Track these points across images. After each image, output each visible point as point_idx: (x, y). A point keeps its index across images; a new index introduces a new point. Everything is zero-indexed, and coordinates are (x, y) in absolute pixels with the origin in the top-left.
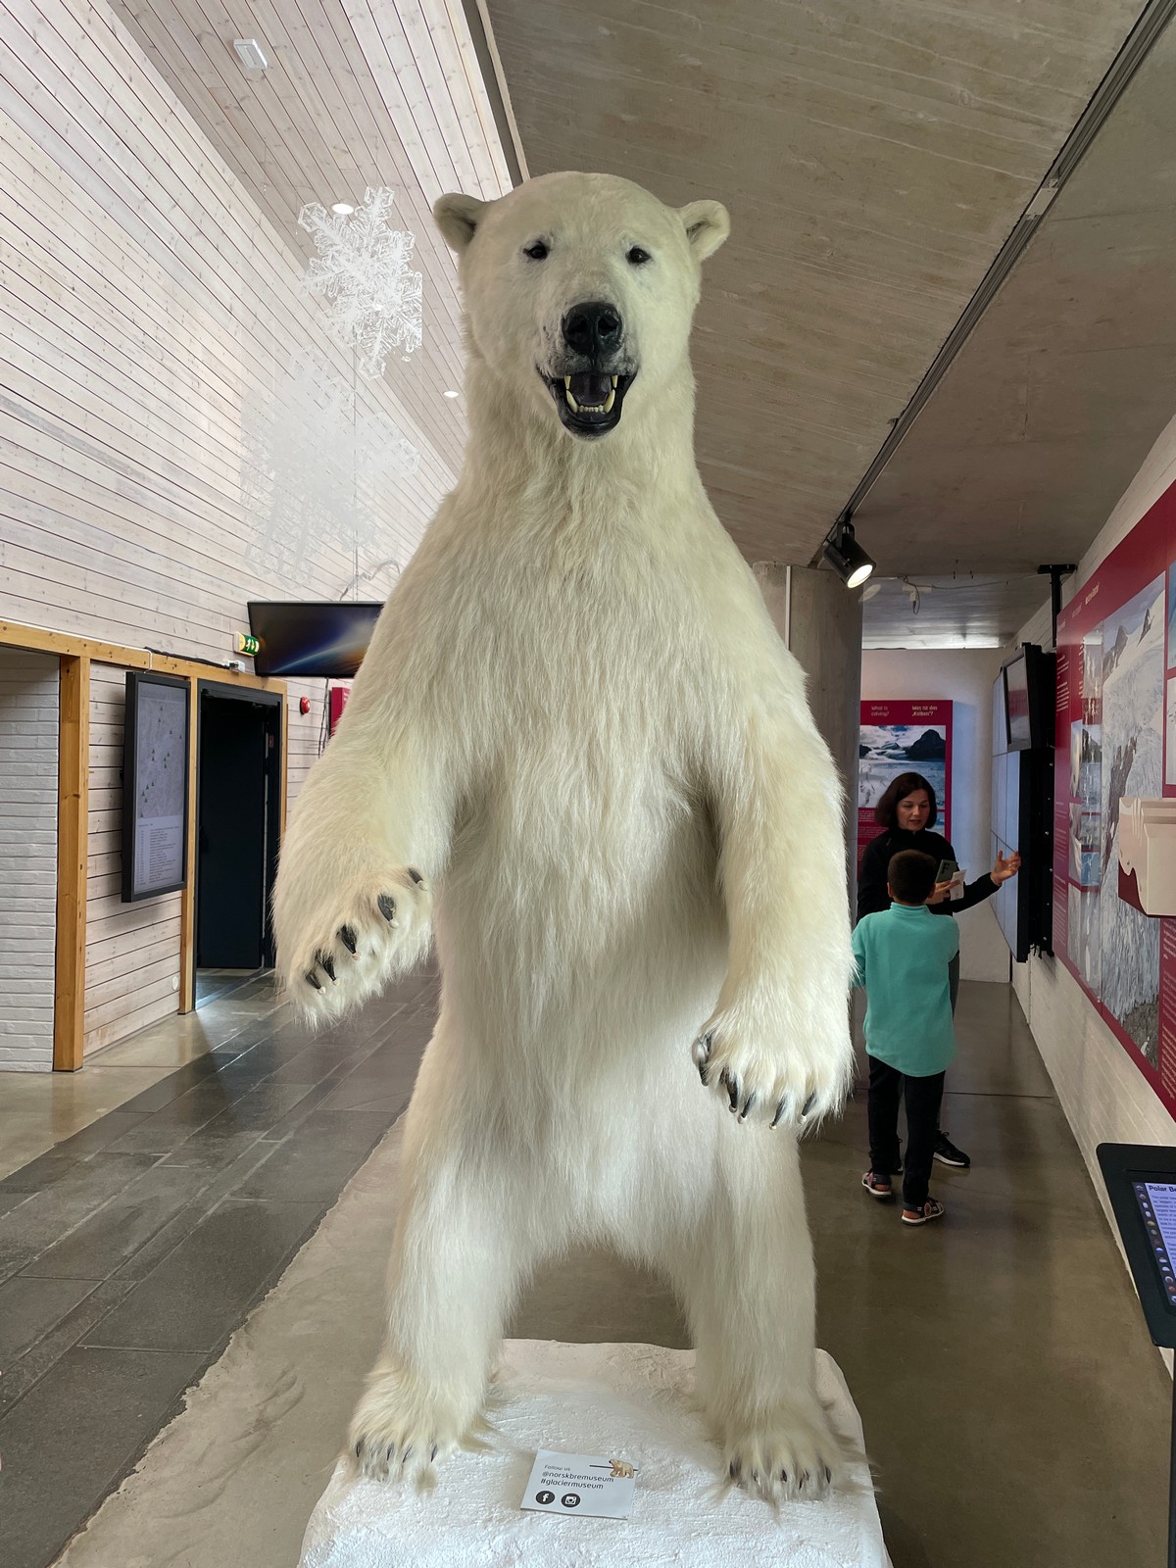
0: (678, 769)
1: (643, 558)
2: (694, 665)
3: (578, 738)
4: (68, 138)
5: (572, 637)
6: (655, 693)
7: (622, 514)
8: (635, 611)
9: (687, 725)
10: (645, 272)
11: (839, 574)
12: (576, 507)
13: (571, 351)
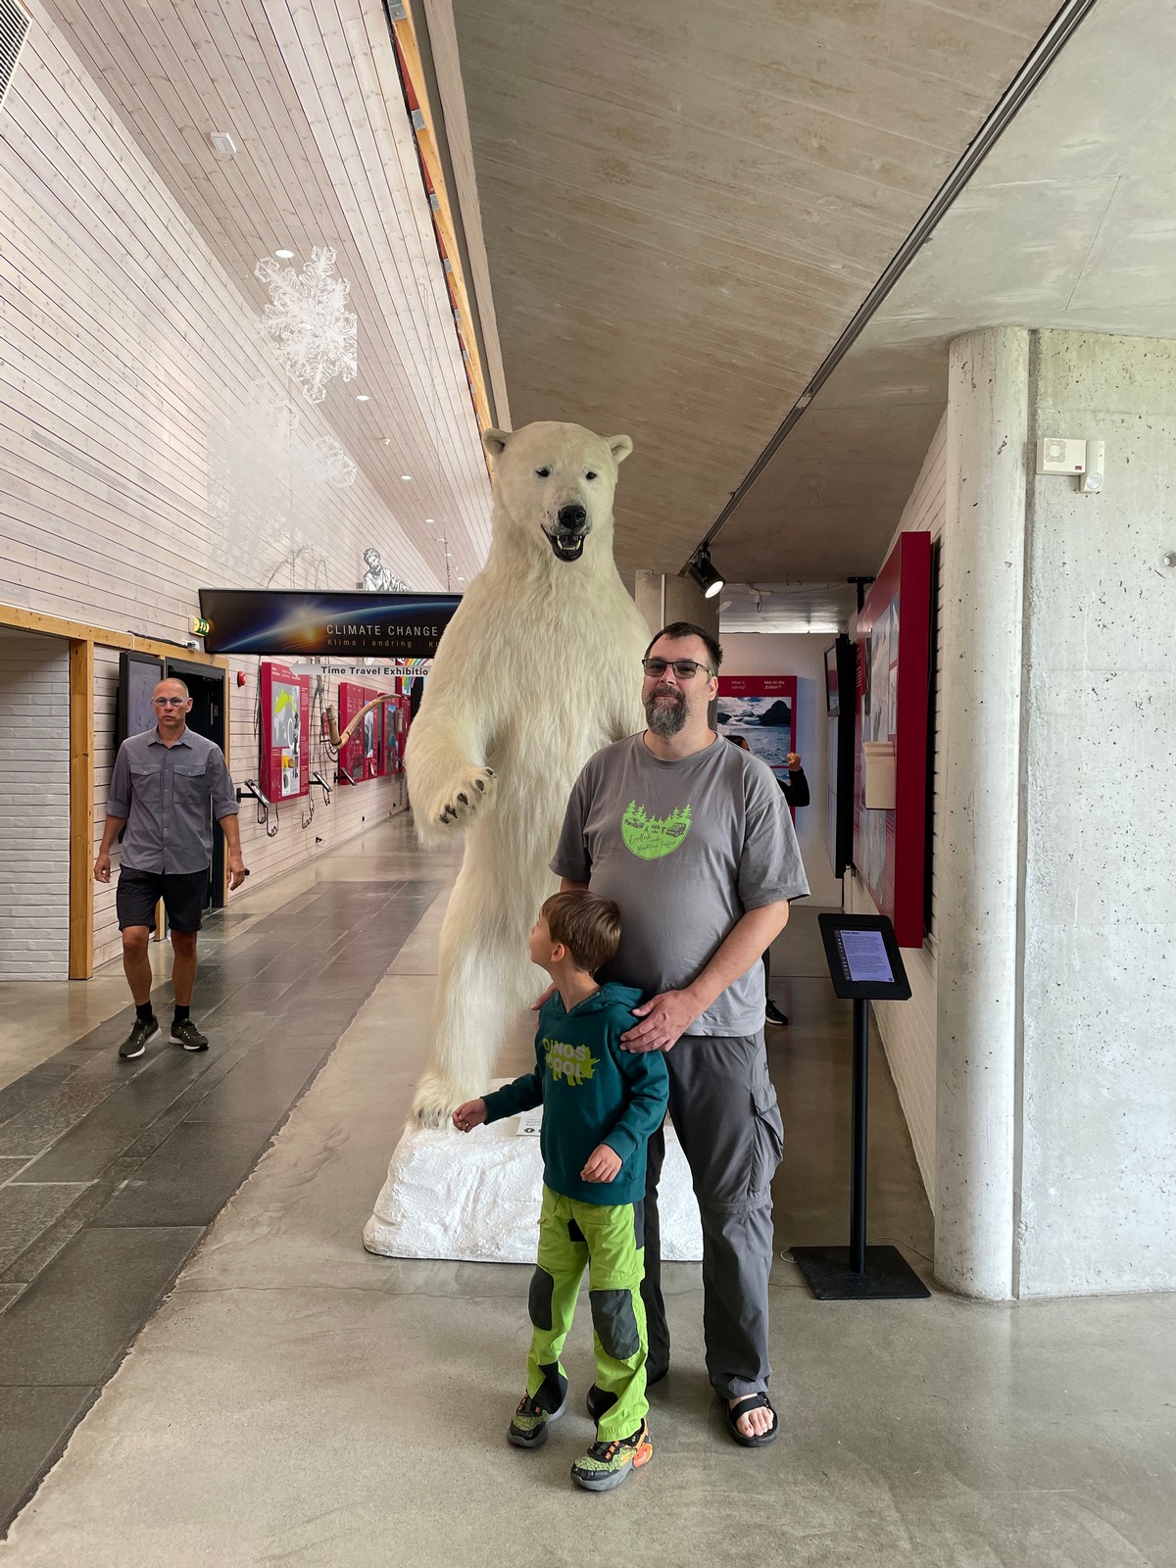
0: (607, 724)
1: (589, 613)
2: (615, 669)
3: (555, 707)
4: (75, 213)
5: (552, 655)
6: (595, 683)
7: (577, 590)
8: (585, 641)
9: (611, 700)
10: (594, 482)
11: (699, 588)
12: (554, 586)
13: (562, 527)
